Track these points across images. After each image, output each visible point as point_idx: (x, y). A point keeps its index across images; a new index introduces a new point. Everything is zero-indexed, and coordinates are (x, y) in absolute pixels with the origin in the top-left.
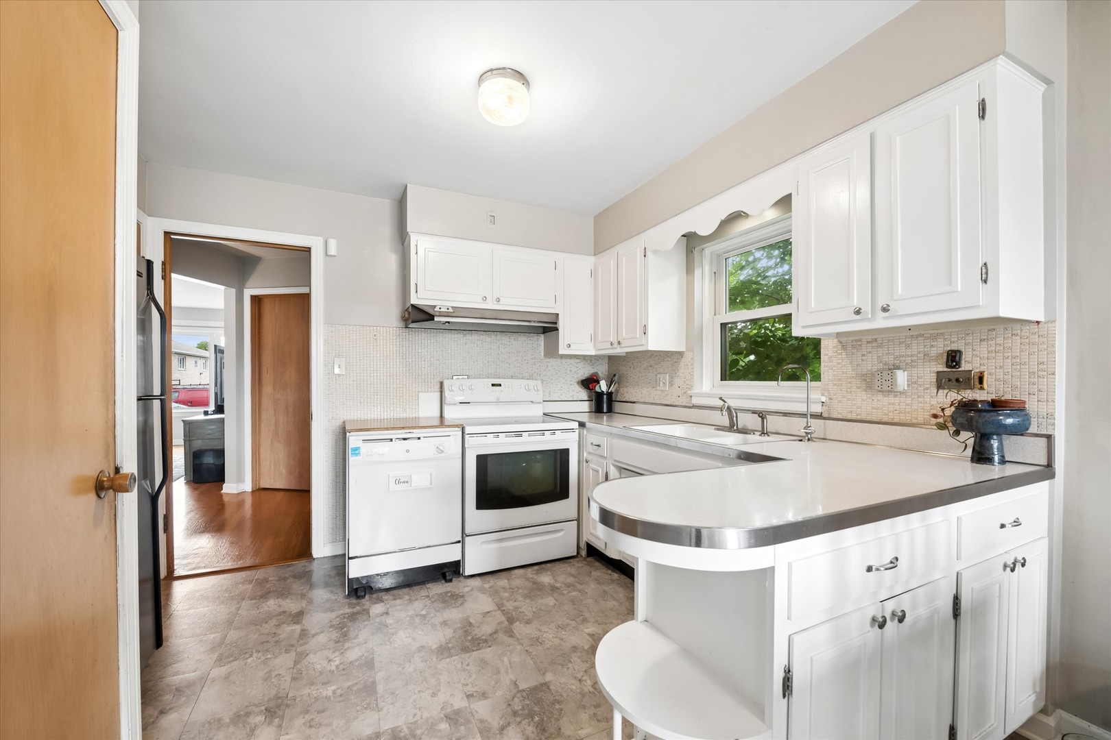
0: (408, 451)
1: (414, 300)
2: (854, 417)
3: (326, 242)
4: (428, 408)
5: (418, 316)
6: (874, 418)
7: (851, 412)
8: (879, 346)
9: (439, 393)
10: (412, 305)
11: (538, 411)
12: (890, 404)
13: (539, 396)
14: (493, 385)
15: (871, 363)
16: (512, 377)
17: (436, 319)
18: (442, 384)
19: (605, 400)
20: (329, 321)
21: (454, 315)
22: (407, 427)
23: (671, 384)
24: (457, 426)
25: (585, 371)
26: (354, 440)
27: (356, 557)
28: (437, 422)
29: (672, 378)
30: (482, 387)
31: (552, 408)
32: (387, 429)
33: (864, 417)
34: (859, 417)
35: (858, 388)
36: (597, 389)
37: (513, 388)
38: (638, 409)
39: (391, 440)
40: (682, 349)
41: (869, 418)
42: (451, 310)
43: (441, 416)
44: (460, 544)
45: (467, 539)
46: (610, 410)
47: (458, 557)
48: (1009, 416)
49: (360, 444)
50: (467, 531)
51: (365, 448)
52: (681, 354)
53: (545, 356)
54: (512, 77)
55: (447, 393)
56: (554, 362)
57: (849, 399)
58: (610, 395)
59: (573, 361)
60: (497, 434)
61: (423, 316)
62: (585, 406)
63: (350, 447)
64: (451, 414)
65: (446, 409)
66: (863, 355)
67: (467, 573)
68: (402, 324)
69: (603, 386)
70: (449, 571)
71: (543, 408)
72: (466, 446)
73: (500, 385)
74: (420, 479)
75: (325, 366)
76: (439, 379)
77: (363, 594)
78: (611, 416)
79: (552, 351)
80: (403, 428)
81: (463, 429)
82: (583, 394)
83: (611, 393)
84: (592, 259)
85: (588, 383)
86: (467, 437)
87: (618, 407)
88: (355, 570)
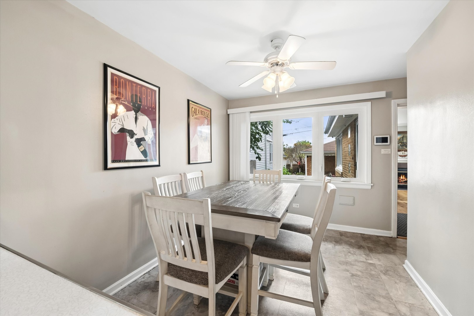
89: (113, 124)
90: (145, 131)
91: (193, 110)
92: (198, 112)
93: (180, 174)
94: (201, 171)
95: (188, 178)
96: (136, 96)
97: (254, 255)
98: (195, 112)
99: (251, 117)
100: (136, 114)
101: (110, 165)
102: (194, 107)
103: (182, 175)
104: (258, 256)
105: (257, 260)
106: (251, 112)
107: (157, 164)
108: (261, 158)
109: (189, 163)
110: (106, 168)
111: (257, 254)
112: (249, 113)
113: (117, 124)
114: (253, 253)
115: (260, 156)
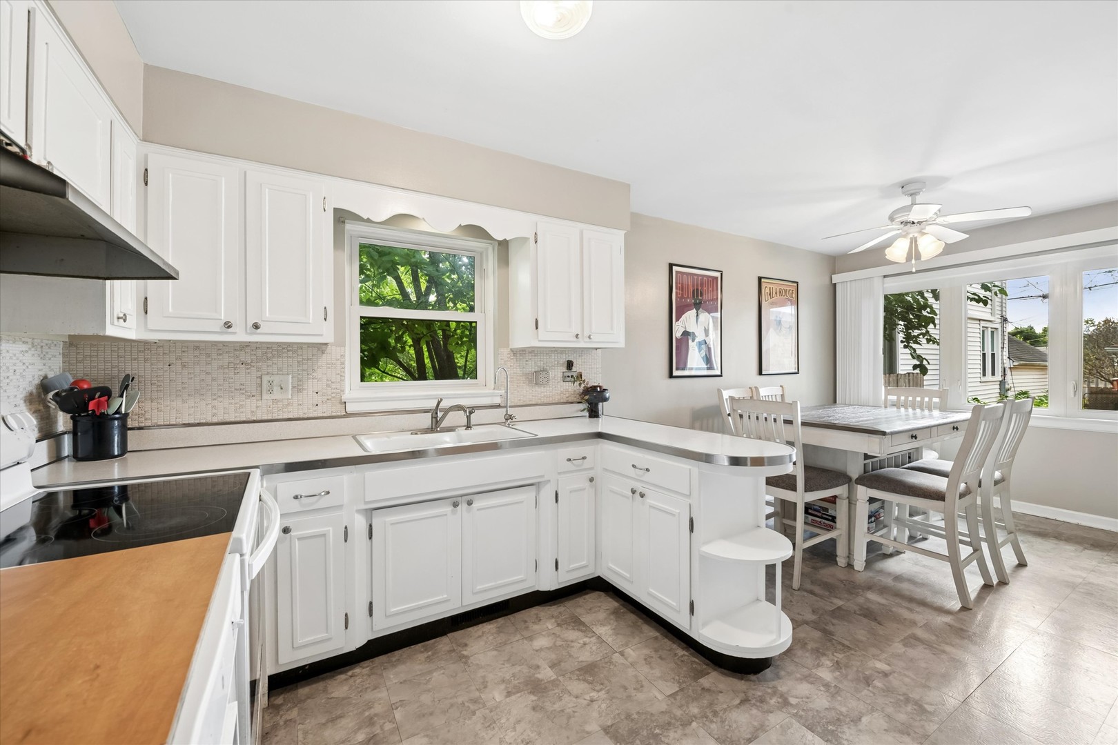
2: (521, 403)
6: (533, 402)
7: (520, 400)
8: (535, 356)
12: (542, 393)
15: (531, 367)
23: (299, 389)
29: (300, 380)
33: (528, 403)
34: (525, 403)
35: (524, 383)
41: (531, 403)
52: (321, 347)
57: (518, 392)
66: (527, 361)
89: (677, 328)
90: (706, 332)
91: (767, 290)
92: (774, 293)
93: (750, 388)
94: (781, 386)
95: (761, 395)
96: (697, 289)
97: (859, 486)
98: (770, 294)
99: (885, 286)
100: (697, 312)
101: (675, 373)
102: (769, 286)
103: (754, 389)
104: (864, 488)
105: (863, 493)
106: (885, 276)
107: (719, 373)
108: (928, 367)
109: (760, 373)
110: (671, 376)
111: (864, 485)
112: (881, 278)
113: (680, 327)
114: (857, 483)
115: (925, 362)
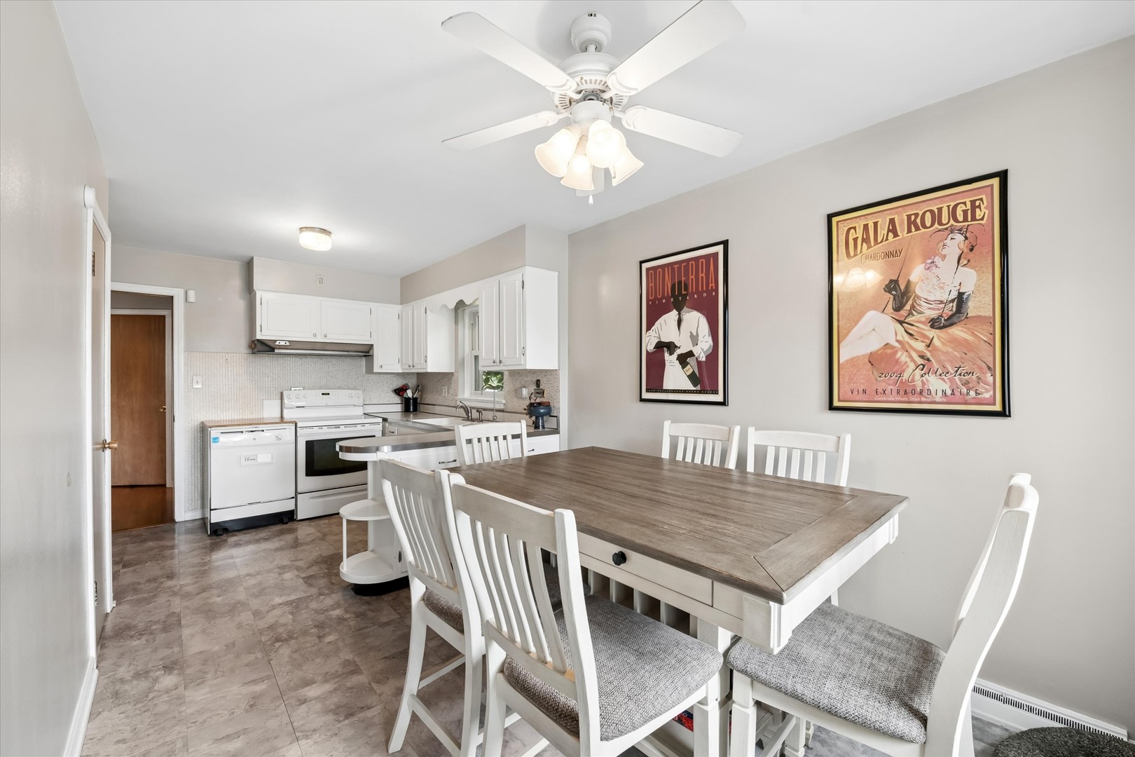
0: (254, 439)
1: (259, 337)
3: (186, 293)
4: (271, 410)
5: (262, 348)
6: (519, 411)
7: (512, 408)
8: (520, 376)
9: (280, 401)
10: (258, 340)
11: (360, 411)
12: (523, 404)
13: (361, 402)
14: (323, 394)
15: (518, 384)
16: (339, 388)
17: (276, 351)
18: (282, 394)
19: (411, 403)
20: (189, 349)
21: (289, 347)
22: (254, 424)
23: (448, 393)
24: (291, 422)
25: (399, 383)
26: (214, 433)
27: (216, 509)
28: (279, 420)
29: (448, 388)
30: (314, 396)
31: (370, 409)
32: (239, 425)
34: (515, 411)
35: (514, 396)
36: (405, 395)
37: (338, 396)
38: (437, 409)
39: (242, 432)
40: (453, 371)
42: (288, 344)
43: (282, 417)
44: (294, 500)
45: (299, 496)
46: (415, 410)
47: (292, 508)
48: (542, 409)
49: (219, 435)
50: (299, 490)
51: (223, 438)
52: (452, 374)
53: (366, 373)
54: (320, 232)
55: (286, 401)
56: (372, 376)
57: (512, 402)
58: (415, 400)
59: (389, 376)
60: (320, 427)
61: (266, 348)
62: (399, 408)
63: (212, 437)
64: (288, 415)
65: (285, 411)
66: (516, 380)
67: (299, 518)
68: (250, 351)
69: (409, 394)
70: (285, 518)
71: (363, 409)
72: (298, 435)
73: (329, 394)
74: (263, 458)
75: (185, 382)
76: (280, 390)
77: (221, 533)
78: (416, 414)
79: (370, 369)
80: (251, 424)
81: (296, 424)
82: (397, 399)
83: (416, 399)
84: (400, 307)
85: (400, 391)
86: (298, 429)
87: (422, 408)
88: (216, 518)
89: (648, 340)
90: (694, 339)
91: (857, 234)
92: (883, 233)
96: (680, 283)
98: (865, 240)
100: (679, 314)
101: (644, 395)
102: (862, 223)
107: (720, 399)
109: (830, 406)
110: (641, 399)
113: (652, 339)
